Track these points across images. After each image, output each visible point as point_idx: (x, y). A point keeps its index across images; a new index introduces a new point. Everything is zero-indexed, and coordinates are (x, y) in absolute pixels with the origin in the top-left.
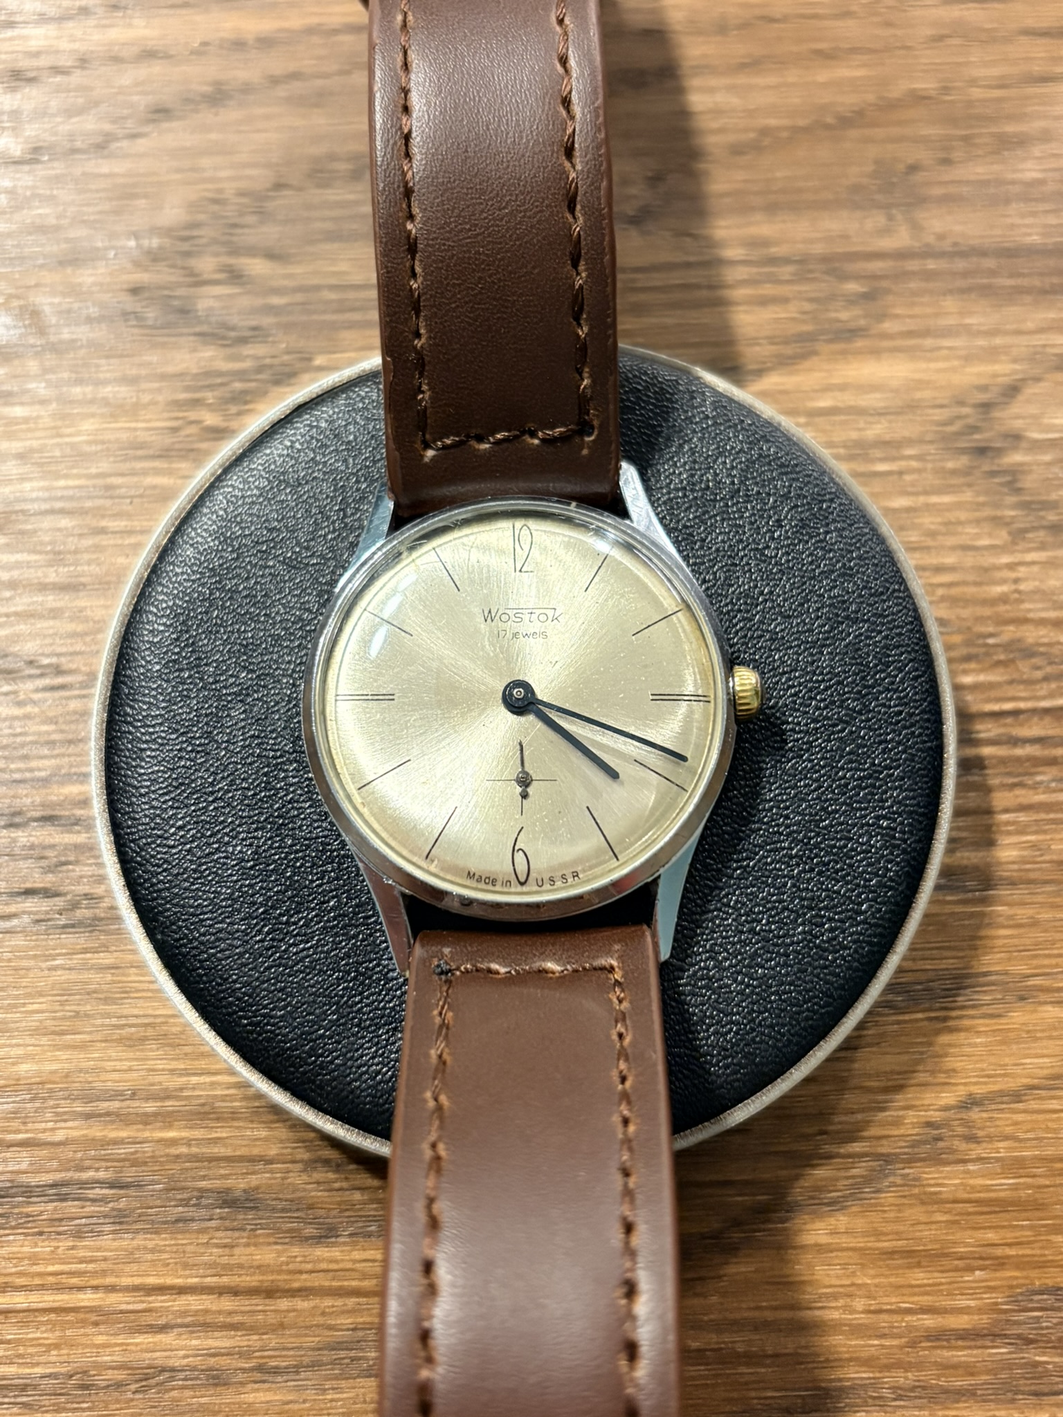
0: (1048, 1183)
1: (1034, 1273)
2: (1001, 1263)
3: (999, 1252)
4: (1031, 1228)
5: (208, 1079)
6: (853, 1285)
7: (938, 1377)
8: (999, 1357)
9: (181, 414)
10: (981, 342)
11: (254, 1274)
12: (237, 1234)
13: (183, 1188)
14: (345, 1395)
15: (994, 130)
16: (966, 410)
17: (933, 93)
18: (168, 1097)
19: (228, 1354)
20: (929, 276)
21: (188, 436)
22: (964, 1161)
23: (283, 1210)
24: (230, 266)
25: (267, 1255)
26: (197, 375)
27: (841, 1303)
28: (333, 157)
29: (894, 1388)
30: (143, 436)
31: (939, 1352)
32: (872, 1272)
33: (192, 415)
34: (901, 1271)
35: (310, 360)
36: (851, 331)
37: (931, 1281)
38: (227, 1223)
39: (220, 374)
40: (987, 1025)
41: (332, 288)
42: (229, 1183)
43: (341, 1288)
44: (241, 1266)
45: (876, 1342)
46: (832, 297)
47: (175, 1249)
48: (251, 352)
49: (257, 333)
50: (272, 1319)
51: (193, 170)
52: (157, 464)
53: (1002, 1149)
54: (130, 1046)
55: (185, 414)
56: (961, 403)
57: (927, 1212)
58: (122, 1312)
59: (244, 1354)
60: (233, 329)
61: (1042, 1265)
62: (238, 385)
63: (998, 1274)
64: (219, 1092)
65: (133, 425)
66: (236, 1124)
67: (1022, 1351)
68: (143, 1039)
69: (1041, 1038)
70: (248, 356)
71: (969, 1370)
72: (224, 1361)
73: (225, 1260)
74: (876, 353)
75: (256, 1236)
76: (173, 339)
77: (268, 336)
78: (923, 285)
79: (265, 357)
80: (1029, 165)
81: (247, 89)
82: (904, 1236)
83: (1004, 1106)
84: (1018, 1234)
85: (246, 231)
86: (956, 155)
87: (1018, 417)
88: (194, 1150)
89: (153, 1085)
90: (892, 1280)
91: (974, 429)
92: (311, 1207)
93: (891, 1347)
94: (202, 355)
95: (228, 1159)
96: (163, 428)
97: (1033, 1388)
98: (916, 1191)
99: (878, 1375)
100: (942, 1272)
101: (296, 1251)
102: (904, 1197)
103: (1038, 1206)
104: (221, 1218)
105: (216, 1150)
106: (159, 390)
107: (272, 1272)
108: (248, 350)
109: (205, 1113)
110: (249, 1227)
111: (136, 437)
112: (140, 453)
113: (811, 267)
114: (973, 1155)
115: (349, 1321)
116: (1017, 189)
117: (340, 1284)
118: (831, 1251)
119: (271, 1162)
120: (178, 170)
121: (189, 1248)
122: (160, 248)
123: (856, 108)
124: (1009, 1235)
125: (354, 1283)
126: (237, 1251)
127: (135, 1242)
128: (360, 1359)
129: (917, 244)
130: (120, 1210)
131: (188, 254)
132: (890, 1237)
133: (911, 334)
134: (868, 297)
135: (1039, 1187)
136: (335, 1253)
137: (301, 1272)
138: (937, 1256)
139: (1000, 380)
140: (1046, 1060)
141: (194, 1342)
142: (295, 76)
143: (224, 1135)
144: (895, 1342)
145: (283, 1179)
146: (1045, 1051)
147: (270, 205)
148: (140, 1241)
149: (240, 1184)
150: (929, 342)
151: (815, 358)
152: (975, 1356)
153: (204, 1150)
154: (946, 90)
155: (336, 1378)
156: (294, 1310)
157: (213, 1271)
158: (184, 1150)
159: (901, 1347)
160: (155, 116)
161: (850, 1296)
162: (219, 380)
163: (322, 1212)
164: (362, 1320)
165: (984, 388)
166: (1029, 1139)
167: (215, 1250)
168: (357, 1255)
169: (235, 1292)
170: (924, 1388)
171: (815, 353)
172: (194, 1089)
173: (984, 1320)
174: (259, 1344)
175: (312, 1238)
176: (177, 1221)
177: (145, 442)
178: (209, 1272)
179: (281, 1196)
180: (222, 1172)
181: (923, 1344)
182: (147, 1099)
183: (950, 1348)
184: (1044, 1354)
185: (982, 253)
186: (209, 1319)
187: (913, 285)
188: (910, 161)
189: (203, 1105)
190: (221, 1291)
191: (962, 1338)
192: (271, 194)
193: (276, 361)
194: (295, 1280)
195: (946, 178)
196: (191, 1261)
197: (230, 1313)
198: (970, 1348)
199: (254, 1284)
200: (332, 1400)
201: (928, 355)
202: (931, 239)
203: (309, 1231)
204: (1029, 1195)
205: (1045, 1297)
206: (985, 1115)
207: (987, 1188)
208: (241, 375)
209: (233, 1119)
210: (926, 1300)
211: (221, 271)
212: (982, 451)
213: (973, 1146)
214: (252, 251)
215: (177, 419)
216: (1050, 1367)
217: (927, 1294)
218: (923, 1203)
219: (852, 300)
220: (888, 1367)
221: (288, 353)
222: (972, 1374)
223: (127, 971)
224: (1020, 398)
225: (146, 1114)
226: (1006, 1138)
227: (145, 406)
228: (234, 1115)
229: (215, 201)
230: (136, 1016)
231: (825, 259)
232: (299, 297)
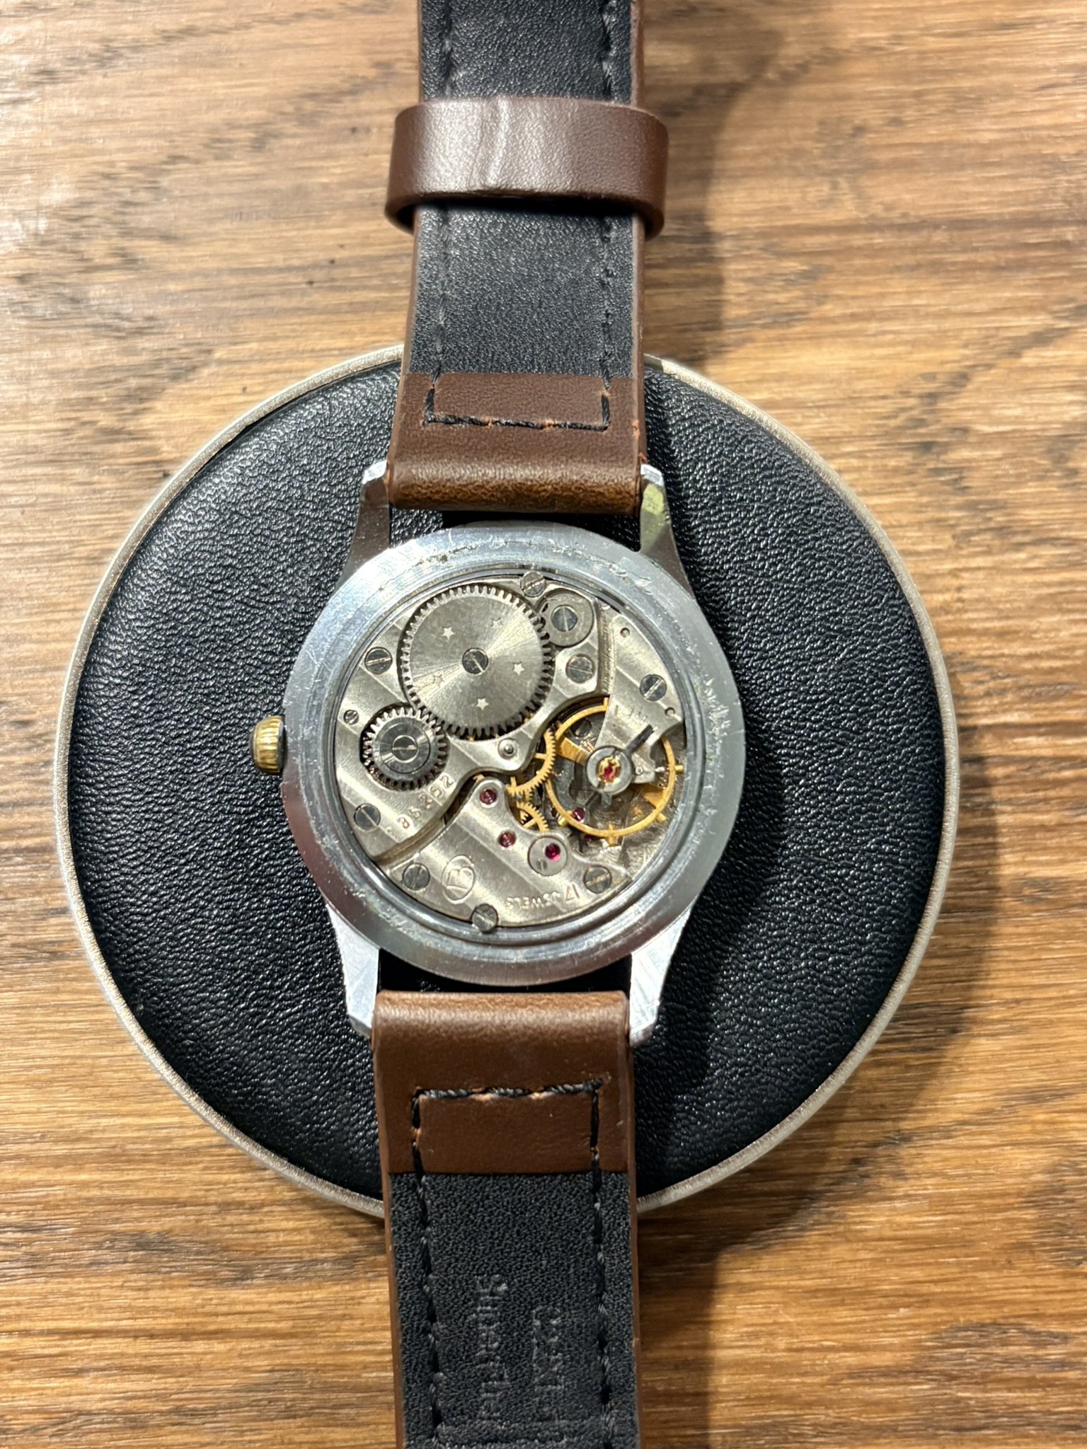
0: (975, 1219)
1: (960, 1310)
2: (926, 1301)
3: (925, 1289)
4: (958, 1264)
5: (119, 1121)
6: (775, 1323)
7: (860, 1414)
8: (921, 1394)
9: (74, 415)
10: (930, 325)
11: (170, 1317)
12: (151, 1277)
13: (96, 1232)
14: (262, 1437)
15: (949, 85)
16: (912, 402)
17: (883, 43)
18: (78, 1140)
19: (145, 1397)
20: (874, 251)
21: (81, 438)
22: (890, 1199)
23: (198, 1253)
24: (123, 249)
25: (183, 1297)
26: (90, 370)
27: (762, 1341)
28: (232, 126)
29: (815, 1425)
30: (34, 440)
31: (860, 1388)
32: (794, 1310)
33: (86, 416)
34: (824, 1310)
35: (209, 352)
36: (790, 314)
37: (854, 1319)
38: (143, 1266)
39: (116, 369)
40: (918, 1059)
41: (233, 272)
42: (144, 1225)
43: (257, 1330)
44: (155, 1309)
45: (797, 1380)
46: (771, 276)
47: (88, 1292)
48: (147, 345)
49: (152, 324)
50: (189, 1361)
51: (80, 140)
52: (49, 470)
53: (930, 1186)
54: (39, 1088)
55: (78, 414)
56: (906, 394)
57: (851, 1250)
58: (36, 1356)
59: (162, 1397)
60: (128, 319)
61: (968, 1302)
62: (133, 383)
63: (922, 1311)
64: (130, 1135)
65: (23, 427)
66: (148, 1166)
67: (944, 1387)
68: (51, 1081)
69: (973, 1072)
70: (144, 349)
71: (891, 1407)
72: (140, 1404)
73: (140, 1303)
74: (816, 339)
75: (171, 1279)
76: (62, 332)
77: (166, 326)
78: (867, 261)
79: (161, 350)
80: (986, 124)
81: (137, 47)
82: (829, 1274)
83: (934, 1142)
84: (944, 1271)
85: (139, 209)
86: (909, 114)
87: (967, 408)
88: (107, 1192)
89: (62, 1127)
90: (815, 1318)
91: (921, 423)
92: (226, 1249)
93: (813, 1384)
94: (93, 349)
95: (141, 1202)
96: (56, 430)
97: (954, 1423)
98: (841, 1229)
99: (798, 1412)
100: (866, 1309)
101: (211, 1293)
102: (829, 1235)
103: (965, 1243)
104: (135, 1261)
105: (128, 1192)
106: (50, 388)
107: (188, 1315)
108: (142, 343)
109: (116, 1155)
110: (164, 1270)
111: (26, 441)
112: (32, 458)
113: (747, 243)
114: (900, 1192)
115: (266, 1363)
116: (973, 152)
117: (256, 1326)
118: (754, 1290)
119: (185, 1205)
120: (66, 141)
121: (103, 1291)
122: (48, 230)
123: (799, 61)
124: (935, 1272)
125: (271, 1325)
126: (152, 1294)
127: (49, 1286)
128: (278, 1400)
129: (863, 216)
130: (33, 1254)
131: (77, 237)
132: (814, 1275)
133: (854, 317)
134: (809, 276)
135: (967, 1224)
136: (250, 1295)
137: (217, 1315)
138: (861, 1294)
139: (948, 367)
140: (977, 1094)
141: (111, 1386)
142: (189, 31)
143: (136, 1177)
144: (818, 1380)
145: (197, 1221)
146: (977, 1086)
147: (165, 182)
148: (53, 1285)
149: (154, 1226)
150: (873, 326)
151: (750, 345)
152: (898, 1392)
153: (117, 1193)
154: (898, 39)
155: (254, 1420)
156: (211, 1353)
157: (128, 1314)
158: (95, 1193)
159: (823, 1385)
160: (38, 79)
161: (771, 1334)
162: (113, 377)
163: (235, 1255)
164: (278, 1362)
165: (931, 377)
166: (958, 1176)
167: (130, 1293)
168: (272, 1297)
169: (151, 1335)
170: (845, 1424)
171: (752, 340)
172: (104, 1131)
173: (907, 1357)
174: (176, 1386)
175: (228, 1280)
176: (91, 1264)
177: (36, 447)
178: (123, 1315)
179: (195, 1238)
180: (136, 1214)
181: (845, 1382)
182: (56, 1142)
183: (871, 1385)
184: (966, 1390)
185: (936, 226)
186: (125, 1362)
187: (858, 262)
188: (857, 122)
189: (114, 1147)
190: (136, 1334)
191: (884, 1375)
192: (165, 167)
193: (173, 354)
194: (211, 1323)
195: (896, 141)
196: (106, 1305)
197: (146, 1356)
198: (892, 1384)
199: (170, 1327)
200: (250, 1442)
201: (872, 339)
202: (878, 210)
203: (225, 1273)
204: (956, 1232)
205: (970, 1333)
206: (913, 1151)
207: (913, 1226)
208: (134, 370)
209: (145, 1161)
210: (848, 1338)
211: (115, 255)
212: (926, 447)
213: (900, 1183)
214: (146, 234)
215: (69, 419)
216: (972, 1402)
217: (851, 1332)
218: (848, 1241)
219: (790, 281)
220: (810, 1405)
221: (187, 345)
222: (893, 1411)
223: (32, 1011)
224: (970, 387)
225: (57, 1157)
226: (935, 1175)
227: (36, 407)
228: (145, 1158)
229: (107, 176)
230: (43, 1058)
231: (762, 234)
232: (198, 282)
